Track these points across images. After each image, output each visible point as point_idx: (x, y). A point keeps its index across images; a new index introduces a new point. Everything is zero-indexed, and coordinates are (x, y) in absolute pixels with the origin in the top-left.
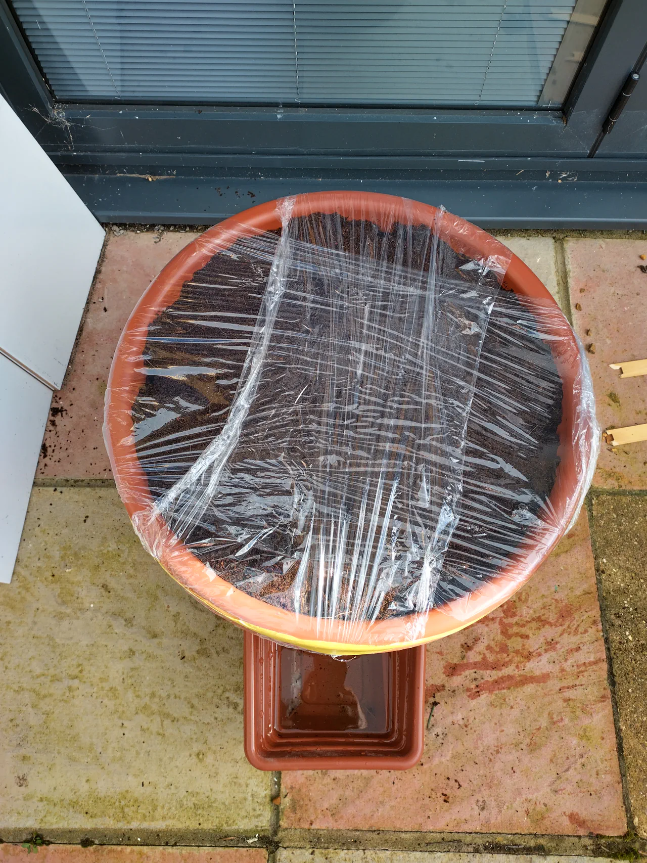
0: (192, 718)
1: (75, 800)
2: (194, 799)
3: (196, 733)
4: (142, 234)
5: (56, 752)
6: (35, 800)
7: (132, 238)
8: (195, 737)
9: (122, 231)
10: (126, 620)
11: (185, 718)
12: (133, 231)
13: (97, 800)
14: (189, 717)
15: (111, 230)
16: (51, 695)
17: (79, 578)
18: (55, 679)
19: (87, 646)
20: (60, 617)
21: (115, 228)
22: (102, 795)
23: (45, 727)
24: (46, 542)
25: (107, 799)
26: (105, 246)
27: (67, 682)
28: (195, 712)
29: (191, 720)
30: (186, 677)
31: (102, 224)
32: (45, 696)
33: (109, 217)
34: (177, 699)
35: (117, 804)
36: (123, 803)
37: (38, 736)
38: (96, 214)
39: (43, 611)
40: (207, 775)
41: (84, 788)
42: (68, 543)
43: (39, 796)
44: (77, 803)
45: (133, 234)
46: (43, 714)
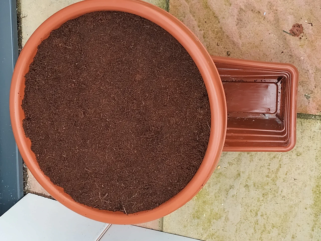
0: (280, 157)
1: (314, 215)
2: (319, 158)
3: (287, 156)
4: (28, 174)
5: (291, 223)
6: (312, 233)
7: (31, 179)
8: (289, 157)
9: (28, 184)
10: (230, 188)
11: (280, 161)
12: (27, 179)
13: (315, 205)
14: (279, 159)
15: (27, 190)
16: (264, 225)
17: (209, 210)
18: (257, 223)
19: (242, 207)
20: (227, 219)
21: (26, 188)
22: (313, 202)
23: (279, 228)
24: (190, 226)
25: (315, 200)
26: (36, 194)
27: (259, 217)
28: (277, 156)
29: (281, 158)
30: (260, 160)
31: (25, 195)
32: (265, 228)
33: (21, 191)
34: (270, 164)
35: (318, 195)
36: (318, 192)
37: (283, 231)
38: (19, 198)
39: (224, 228)
40: (308, 151)
41: (309, 210)
42: (191, 215)
43: (311, 231)
44: (316, 214)
45: (28, 179)
46: (273, 229)
